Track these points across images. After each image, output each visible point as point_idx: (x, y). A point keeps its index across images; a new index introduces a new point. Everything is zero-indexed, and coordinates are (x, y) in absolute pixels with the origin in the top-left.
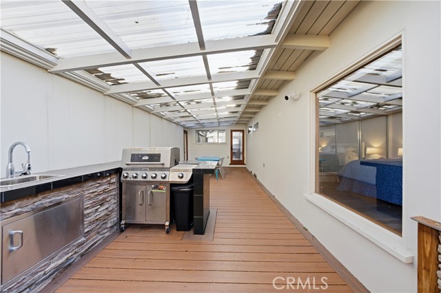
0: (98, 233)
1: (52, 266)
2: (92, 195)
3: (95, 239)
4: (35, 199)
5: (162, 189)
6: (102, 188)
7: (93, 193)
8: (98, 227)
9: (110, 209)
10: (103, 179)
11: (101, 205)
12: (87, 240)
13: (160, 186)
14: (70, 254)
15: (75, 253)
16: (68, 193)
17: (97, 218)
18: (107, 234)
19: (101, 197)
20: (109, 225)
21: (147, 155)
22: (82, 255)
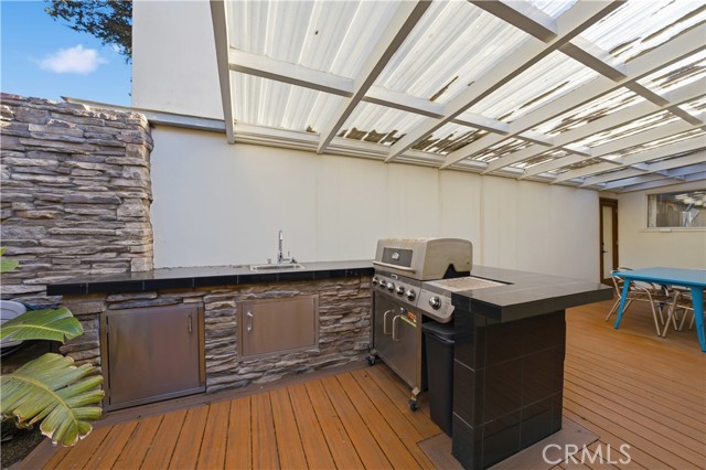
0: (340, 351)
1: (282, 363)
2: (331, 299)
3: (333, 357)
4: (266, 288)
5: (412, 320)
6: (346, 292)
7: (331, 296)
8: (338, 343)
9: (359, 324)
10: (348, 280)
11: (345, 315)
12: (324, 354)
13: (410, 314)
14: (301, 361)
15: (307, 362)
16: (299, 289)
17: (337, 330)
18: (353, 359)
19: (344, 305)
20: (357, 347)
21: (399, 251)
22: (316, 368)
